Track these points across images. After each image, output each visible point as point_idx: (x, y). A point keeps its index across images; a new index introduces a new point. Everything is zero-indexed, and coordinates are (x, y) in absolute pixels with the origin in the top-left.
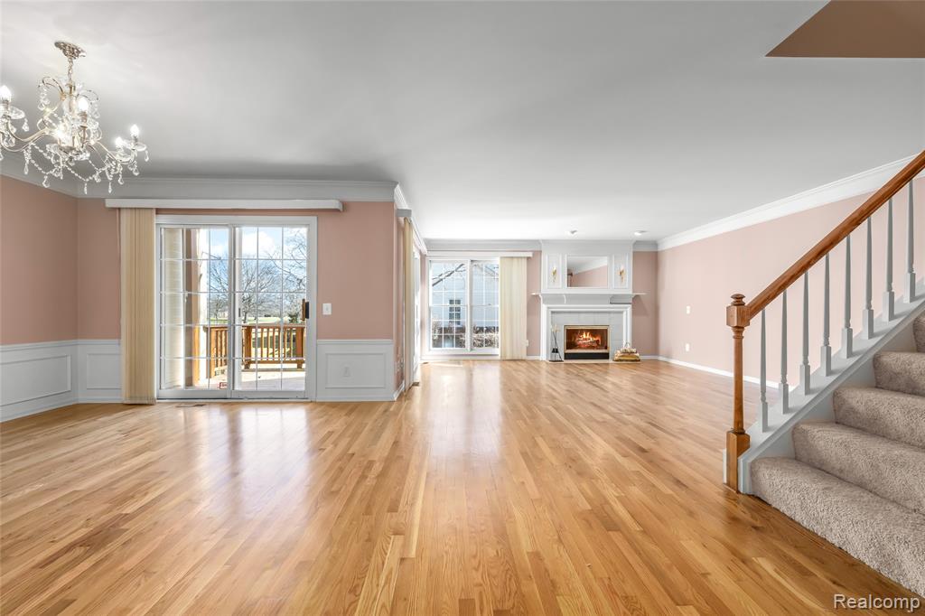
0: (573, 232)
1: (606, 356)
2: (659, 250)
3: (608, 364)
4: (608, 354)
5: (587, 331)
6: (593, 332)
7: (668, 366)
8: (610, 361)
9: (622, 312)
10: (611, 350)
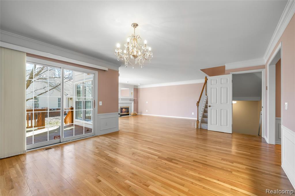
0: (128, 82)
1: (128, 114)
2: (138, 88)
3: (129, 117)
4: (129, 114)
5: (124, 108)
6: (125, 108)
7: (141, 116)
8: (130, 116)
9: (131, 103)
10: (130, 113)
